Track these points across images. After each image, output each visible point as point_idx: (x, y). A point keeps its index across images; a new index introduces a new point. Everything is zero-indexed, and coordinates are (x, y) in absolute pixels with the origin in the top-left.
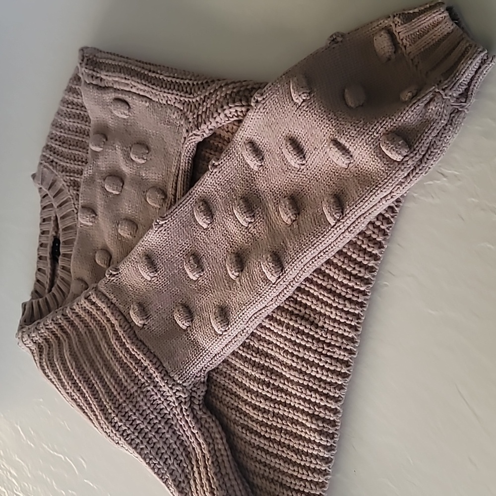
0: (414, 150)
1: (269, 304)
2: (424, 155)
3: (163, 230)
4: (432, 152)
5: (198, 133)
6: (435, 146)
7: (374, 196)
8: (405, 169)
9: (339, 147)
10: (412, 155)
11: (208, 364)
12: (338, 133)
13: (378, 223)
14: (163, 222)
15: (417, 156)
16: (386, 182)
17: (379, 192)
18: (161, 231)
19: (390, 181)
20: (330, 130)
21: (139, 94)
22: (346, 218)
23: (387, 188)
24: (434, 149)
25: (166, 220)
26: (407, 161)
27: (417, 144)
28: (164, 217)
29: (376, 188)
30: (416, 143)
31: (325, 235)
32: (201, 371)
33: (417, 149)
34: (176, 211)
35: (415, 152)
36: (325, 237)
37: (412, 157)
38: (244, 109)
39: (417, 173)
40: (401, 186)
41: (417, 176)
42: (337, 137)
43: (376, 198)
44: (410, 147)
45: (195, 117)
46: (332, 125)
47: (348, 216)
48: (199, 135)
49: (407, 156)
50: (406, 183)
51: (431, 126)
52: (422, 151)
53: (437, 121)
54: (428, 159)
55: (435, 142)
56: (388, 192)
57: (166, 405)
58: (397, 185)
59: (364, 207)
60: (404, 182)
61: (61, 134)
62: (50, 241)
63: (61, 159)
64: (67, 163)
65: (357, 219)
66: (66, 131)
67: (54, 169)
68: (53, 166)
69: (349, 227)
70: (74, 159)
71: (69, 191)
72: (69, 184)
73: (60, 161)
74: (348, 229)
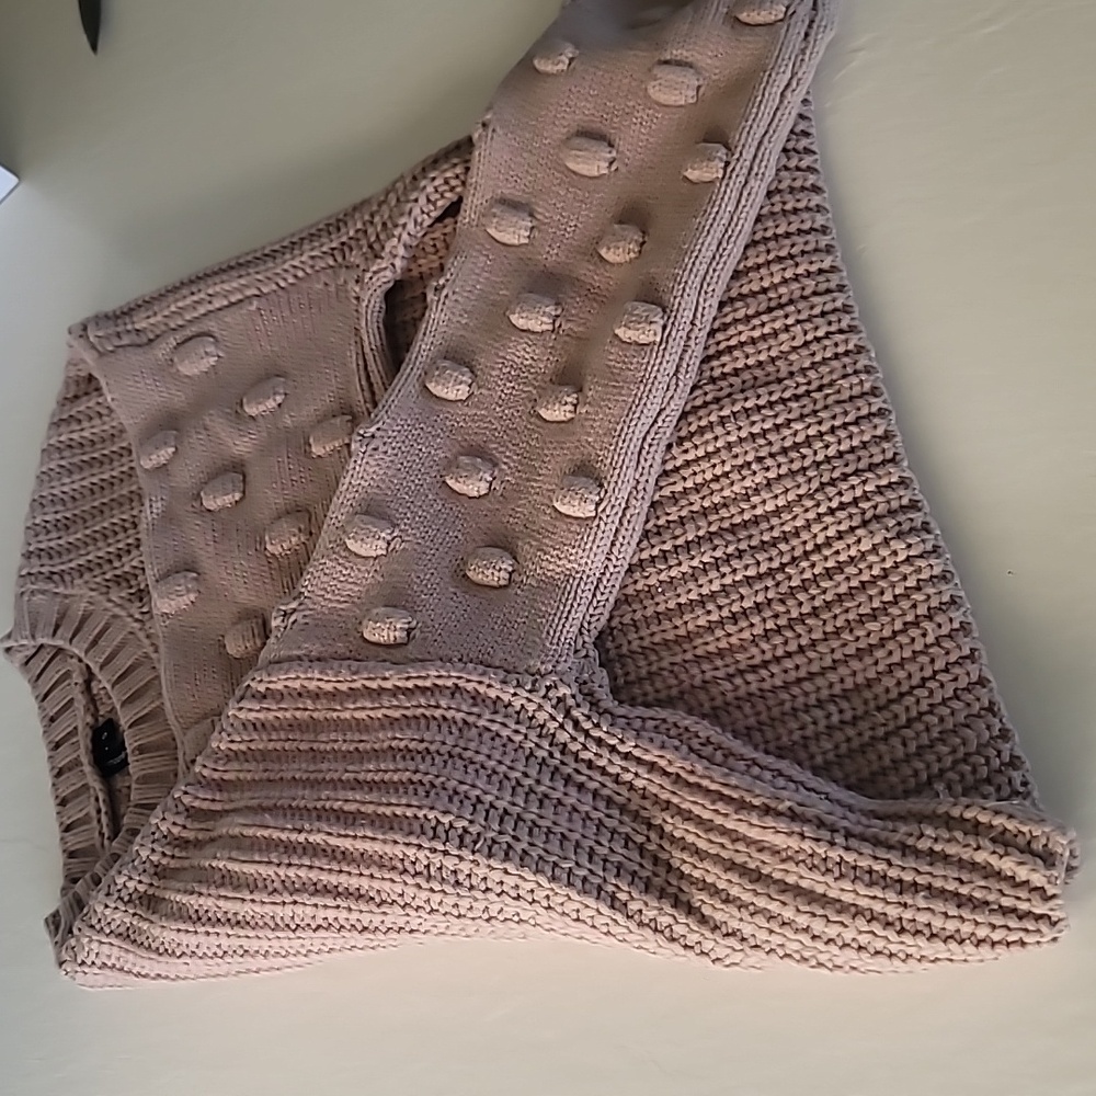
1: (666, 400)
5: (384, 266)
11: (591, 611)
13: (793, 163)
21: (232, 304)
32: (581, 634)
38: (458, 170)
45: (364, 250)
48: (385, 269)
56: (788, 75)
57: (536, 740)
61: (59, 516)
62: (82, 746)
63: (71, 556)
64: (88, 554)
65: (758, 148)
66: (70, 505)
67: (57, 587)
68: (54, 582)
69: (751, 169)
70: (103, 538)
71: (110, 600)
72: (104, 590)
73: (71, 561)
74: (749, 174)
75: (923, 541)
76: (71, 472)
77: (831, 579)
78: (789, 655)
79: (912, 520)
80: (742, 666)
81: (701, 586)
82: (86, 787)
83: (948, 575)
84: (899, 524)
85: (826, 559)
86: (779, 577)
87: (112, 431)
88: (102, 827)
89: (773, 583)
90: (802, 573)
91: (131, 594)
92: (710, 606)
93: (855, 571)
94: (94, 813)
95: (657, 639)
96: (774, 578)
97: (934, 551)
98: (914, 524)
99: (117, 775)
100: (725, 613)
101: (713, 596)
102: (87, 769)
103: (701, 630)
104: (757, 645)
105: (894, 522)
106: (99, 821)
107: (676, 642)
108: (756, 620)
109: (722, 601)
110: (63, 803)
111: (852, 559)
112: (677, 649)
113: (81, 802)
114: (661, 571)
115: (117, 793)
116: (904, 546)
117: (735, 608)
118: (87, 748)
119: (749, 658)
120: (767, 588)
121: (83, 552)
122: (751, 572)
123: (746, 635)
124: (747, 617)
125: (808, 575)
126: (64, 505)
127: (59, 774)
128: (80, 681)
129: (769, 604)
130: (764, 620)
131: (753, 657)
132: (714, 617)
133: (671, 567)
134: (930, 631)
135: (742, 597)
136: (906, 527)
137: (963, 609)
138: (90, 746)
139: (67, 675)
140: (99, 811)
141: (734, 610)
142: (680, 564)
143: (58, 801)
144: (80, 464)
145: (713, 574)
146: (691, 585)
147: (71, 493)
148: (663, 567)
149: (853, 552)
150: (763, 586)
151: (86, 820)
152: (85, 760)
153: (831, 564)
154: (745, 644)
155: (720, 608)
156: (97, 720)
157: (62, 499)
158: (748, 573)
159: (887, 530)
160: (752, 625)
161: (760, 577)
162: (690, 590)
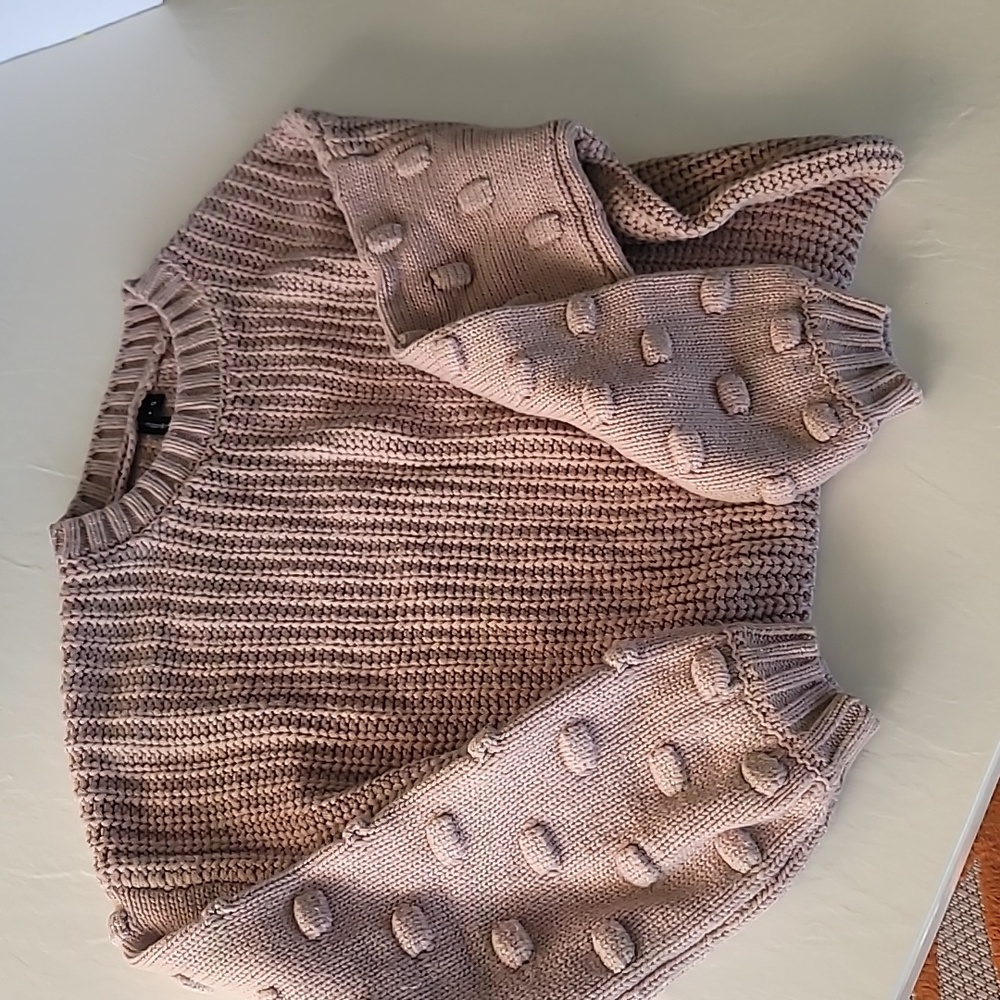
0: (768, 857)
2: (783, 869)
3: (222, 928)
4: (795, 865)
6: (800, 856)
7: (697, 928)
8: (753, 887)
9: (643, 858)
10: (764, 865)
12: (645, 832)
14: (227, 911)
15: (772, 869)
16: (721, 905)
17: (707, 921)
18: (216, 929)
19: (728, 903)
20: (631, 825)
22: (642, 960)
23: (722, 914)
24: (800, 861)
25: (234, 907)
26: (756, 873)
27: (772, 849)
28: (232, 902)
29: (704, 914)
30: (770, 847)
31: (598, 988)
33: (773, 856)
34: (259, 895)
35: (769, 861)
36: (598, 992)
37: (764, 869)
39: (769, 898)
40: (742, 914)
41: (768, 901)
42: (639, 839)
43: (699, 932)
44: (762, 852)
46: (636, 819)
47: (647, 957)
49: (757, 865)
50: (750, 912)
51: (799, 827)
52: (781, 861)
53: (809, 822)
54: (787, 876)
55: (801, 849)
56: (720, 923)
58: (735, 912)
59: (676, 945)
60: (746, 910)
61: (220, 222)
62: (134, 400)
63: (209, 259)
64: (221, 265)
65: (659, 968)
66: (231, 219)
67: (186, 276)
68: (187, 271)
69: (642, 981)
70: (237, 261)
71: (213, 310)
72: (214, 299)
73: (206, 262)
74: (639, 984)
75: (807, 531)
76: (248, 197)
77: (731, 528)
78: (680, 566)
79: (806, 514)
80: (644, 565)
81: (642, 501)
82: (121, 432)
83: (811, 559)
84: (797, 513)
85: (735, 514)
86: (698, 514)
87: (294, 188)
88: (122, 468)
89: (692, 517)
90: (714, 517)
91: (231, 316)
92: (641, 517)
93: (751, 530)
94: (120, 455)
95: (592, 525)
96: (693, 513)
97: (810, 540)
98: (806, 518)
99: (148, 436)
100: (650, 525)
101: (646, 511)
102: (130, 420)
103: (627, 531)
104: (661, 554)
105: (794, 510)
106: (122, 463)
107: (604, 532)
108: (669, 537)
109: (651, 516)
110: (100, 434)
111: (753, 521)
112: (603, 537)
113: (113, 442)
114: (620, 480)
115: (143, 450)
116: (793, 528)
117: (658, 525)
118: (137, 404)
119: (651, 562)
120: (685, 519)
121: (217, 261)
122: (681, 504)
123: (657, 546)
124: (663, 533)
125: (717, 520)
126: (228, 217)
127: (107, 411)
128: (158, 353)
129: (682, 531)
130: (675, 540)
131: (655, 562)
132: (641, 525)
133: (628, 480)
134: (783, 586)
135: (666, 519)
136: (801, 516)
137: (810, 585)
138: (140, 404)
139: (152, 341)
140: (124, 455)
141: (656, 525)
142: (635, 480)
143: (97, 430)
144: (258, 196)
145: (654, 496)
146: (636, 498)
147: (238, 211)
148: (622, 478)
149: (756, 518)
150: (683, 516)
151: (111, 457)
152: (131, 411)
153: (736, 519)
154: (653, 551)
155: (648, 521)
156: (153, 388)
157: (229, 212)
158: (678, 504)
159: (787, 513)
160: (665, 540)
161: (685, 509)
162: (633, 501)
